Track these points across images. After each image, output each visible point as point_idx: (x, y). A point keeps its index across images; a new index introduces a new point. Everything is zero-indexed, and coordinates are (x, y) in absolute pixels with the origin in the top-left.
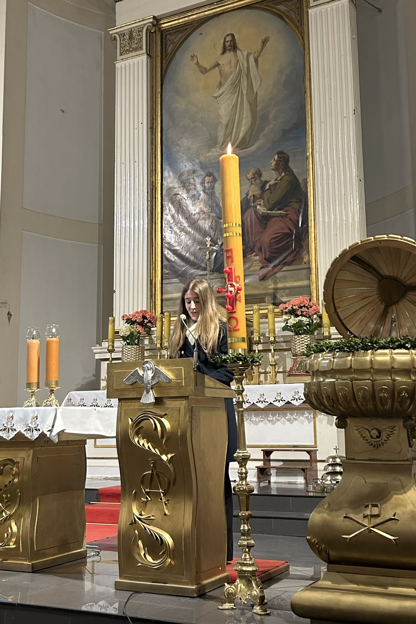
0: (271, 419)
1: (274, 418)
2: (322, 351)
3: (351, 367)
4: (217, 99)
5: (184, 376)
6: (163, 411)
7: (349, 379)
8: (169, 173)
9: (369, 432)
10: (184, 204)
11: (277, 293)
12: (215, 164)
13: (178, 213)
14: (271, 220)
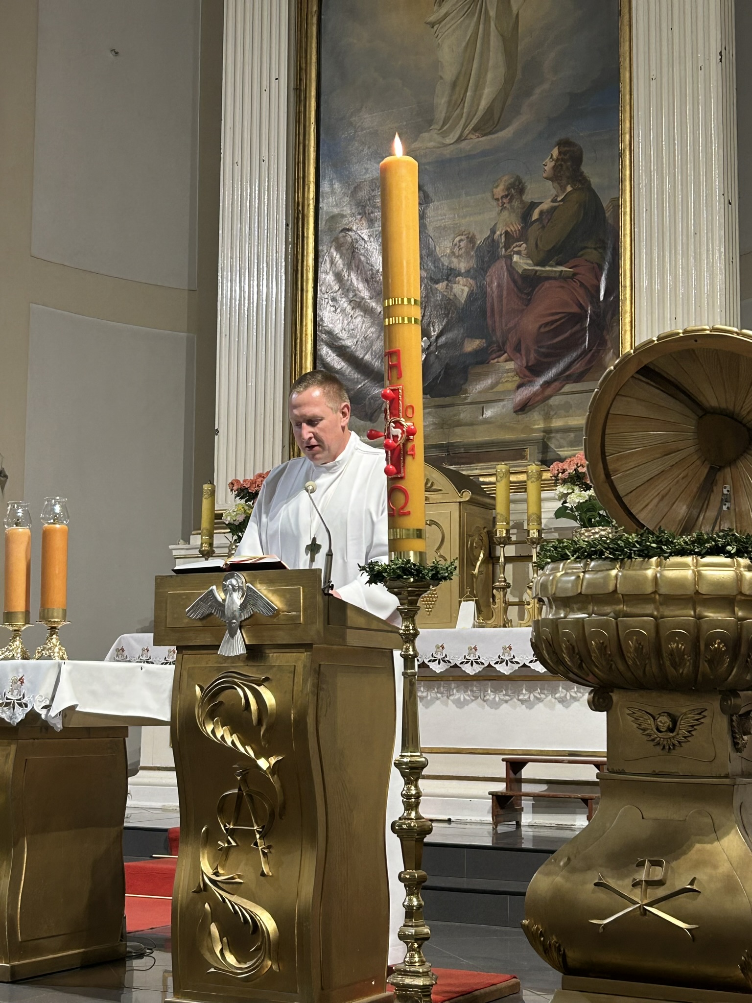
0: (526, 697)
1: (532, 695)
2: (565, 557)
3: (615, 591)
4: (435, 27)
5: (303, 602)
6: (262, 673)
7: (612, 614)
8: (332, 185)
9: (654, 719)
10: (363, 251)
11: (549, 439)
12: (427, 167)
13: (349, 267)
14: (541, 285)
